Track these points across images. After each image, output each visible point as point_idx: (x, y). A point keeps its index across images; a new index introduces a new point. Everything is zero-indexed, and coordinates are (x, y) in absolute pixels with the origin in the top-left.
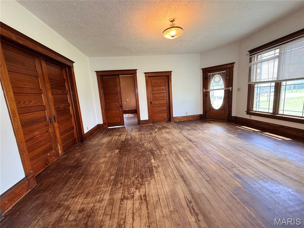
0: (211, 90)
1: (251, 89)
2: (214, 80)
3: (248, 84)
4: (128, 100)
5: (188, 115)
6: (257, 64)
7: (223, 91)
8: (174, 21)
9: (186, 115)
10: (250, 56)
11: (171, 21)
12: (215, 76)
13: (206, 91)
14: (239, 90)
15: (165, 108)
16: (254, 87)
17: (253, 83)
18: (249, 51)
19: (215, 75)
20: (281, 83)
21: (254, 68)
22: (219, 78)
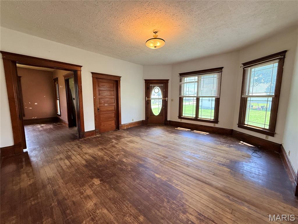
0: (152, 99)
1: (181, 100)
2: (154, 91)
3: (180, 97)
4: (36, 104)
5: (134, 121)
6: (184, 84)
7: (161, 100)
8: (157, 33)
9: (133, 122)
10: (180, 77)
11: (154, 33)
12: (155, 88)
13: (148, 99)
14: (172, 100)
15: (113, 115)
16: (183, 100)
17: (182, 96)
18: (180, 74)
19: (155, 86)
20: (199, 98)
21: (182, 86)
22: (158, 90)
